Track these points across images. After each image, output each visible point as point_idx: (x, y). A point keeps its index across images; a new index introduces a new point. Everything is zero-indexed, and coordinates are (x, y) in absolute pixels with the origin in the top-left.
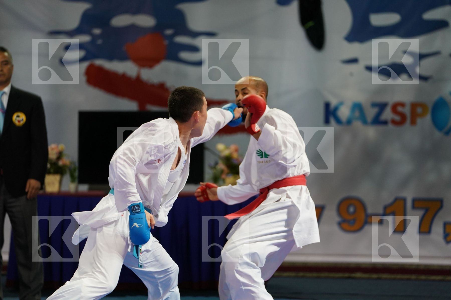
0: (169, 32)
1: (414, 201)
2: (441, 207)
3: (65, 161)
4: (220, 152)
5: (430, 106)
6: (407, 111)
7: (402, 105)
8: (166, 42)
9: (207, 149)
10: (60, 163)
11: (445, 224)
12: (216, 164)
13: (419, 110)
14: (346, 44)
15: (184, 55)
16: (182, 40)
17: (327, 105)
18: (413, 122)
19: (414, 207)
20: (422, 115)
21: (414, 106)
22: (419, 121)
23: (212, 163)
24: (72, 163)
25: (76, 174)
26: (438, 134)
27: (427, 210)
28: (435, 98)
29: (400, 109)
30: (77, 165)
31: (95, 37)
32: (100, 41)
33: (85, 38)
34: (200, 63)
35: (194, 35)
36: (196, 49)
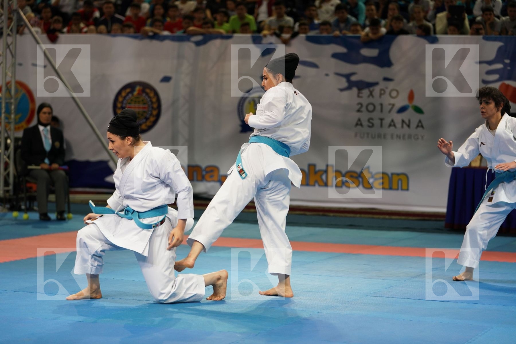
31: (505, 65)
32: (509, 68)
33: (499, 66)
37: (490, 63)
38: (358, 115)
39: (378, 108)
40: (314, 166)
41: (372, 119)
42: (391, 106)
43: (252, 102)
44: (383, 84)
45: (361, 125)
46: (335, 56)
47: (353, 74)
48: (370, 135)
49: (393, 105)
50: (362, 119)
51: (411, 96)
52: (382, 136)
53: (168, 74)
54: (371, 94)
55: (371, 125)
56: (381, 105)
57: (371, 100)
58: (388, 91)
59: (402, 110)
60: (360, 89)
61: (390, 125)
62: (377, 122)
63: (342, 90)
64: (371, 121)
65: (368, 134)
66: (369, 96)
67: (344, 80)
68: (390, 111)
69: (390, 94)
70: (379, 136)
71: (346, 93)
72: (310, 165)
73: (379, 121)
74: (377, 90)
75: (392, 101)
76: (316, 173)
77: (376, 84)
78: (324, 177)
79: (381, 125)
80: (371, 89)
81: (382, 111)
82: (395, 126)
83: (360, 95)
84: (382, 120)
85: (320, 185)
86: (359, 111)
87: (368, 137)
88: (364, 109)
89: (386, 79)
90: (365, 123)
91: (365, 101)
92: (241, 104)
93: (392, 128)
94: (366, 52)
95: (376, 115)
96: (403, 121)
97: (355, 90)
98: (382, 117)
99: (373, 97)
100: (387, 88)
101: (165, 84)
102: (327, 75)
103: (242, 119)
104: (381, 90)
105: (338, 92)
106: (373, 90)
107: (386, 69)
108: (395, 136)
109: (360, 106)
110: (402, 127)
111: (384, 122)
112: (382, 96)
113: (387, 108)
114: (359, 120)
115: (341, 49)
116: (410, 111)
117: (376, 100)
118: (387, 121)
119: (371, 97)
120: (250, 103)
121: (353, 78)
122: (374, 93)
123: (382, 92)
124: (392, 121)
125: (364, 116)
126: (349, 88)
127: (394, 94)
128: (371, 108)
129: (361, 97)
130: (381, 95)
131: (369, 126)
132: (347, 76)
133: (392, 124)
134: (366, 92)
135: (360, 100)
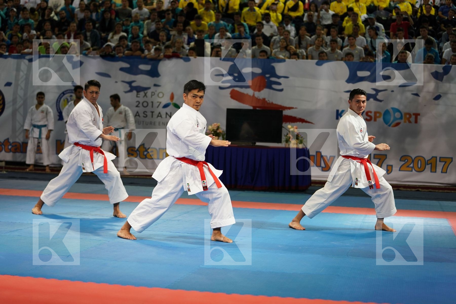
0: (267, 76)
1: (374, 155)
2: (386, 158)
3: (220, 131)
4: (290, 129)
5: (383, 113)
6: (372, 115)
7: (371, 112)
8: (266, 80)
9: (283, 127)
10: (218, 131)
11: (387, 166)
12: (287, 134)
13: (378, 115)
14: (346, 83)
15: (274, 86)
16: (273, 79)
17: (337, 111)
18: (375, 120)
19: (374, 158)
20: (379, 117)
21: (376, 113)
22: (378, 119)
23: (286, 134)
24: (223, 131)
25: (225, 137)
26: (386, 126)
27: (380, 159)
28: (386, 109)
29: (369, 114)
30: (225, 133)
34: (281, 90)
35: (279, 77)
36: (279, 84)
38: (137, 109)
39: (150, 104)
41: (146, 112)
42: (158, 104)
43: (66, 100)
44: (153, 89)
45: (139, 115)
46: (122, 69)
47: (134, 81)
48: (145, 123)
49: (160, 103)
50: (139, 112)
51: (172, 97)
52: (153, 124)
53: (10, 81)
54: (145, 95)
55: (145, 116)
56: (152, 102)
57: (145, 99)
58: (156, 93)
59: (166, 106)
60: (138, 92)
61: (158, 116)
62: (149, 114)
63: (126, 92)
64: (145, 113)
65: (143, 122)
66: (144, 97)
67: (127, 85)
68: (158, 107)
69: (158, 95)
70: (151, 123)
71: (129, 94)
73: (151, 113)
74: (149, 92)
75: (160, 100)
77: (149, 88)
79: (152, 117)
80: (146, 92)
81: (152, 106)
82: (161, 116)
83: (138, 96)
84: (152, 112)
86: (137, 106)
87: (143, 124)
88: (140, 105)
89: (155, 85)
90: (142, 115)
91: (141, 99)
92: (58, 101)
93: (159, 118)
94: (142, 67)
95: (149, 109)
96: (167, 114)
97: (135, 92)
98: (153, 111)
99: (147, 97)
100: (156, 91)
101: (8, 88)
102: (116, 82)
103: (59, 111)
104: (152, 92)
105: (124, 93)
106: (147, 92)
107: (155, 79)
108: (161, 123)
109: (138, 103)
110: (166, 117)
111: (154, 113)
112: (153, 97)
113: (156, 105)
114: (137, 112)
115: (125, 65)
116: (171, 107)
117: (149, 99)
118: (156, 113)
119: (145, 97)
120: (64, 100)
121: (134, 84)
122: (147, 95)
123: (153, 94)
124: (160, 113)
125: (141, 110)
126: (131, 91)
127: (161, 95)
128: (145, 104)
129: (139, 97)
130: (152, 95)
131: (144, 117)
132: (130, 83)
133: (159, 115)
134: (142, 94)
135: (138, 99)
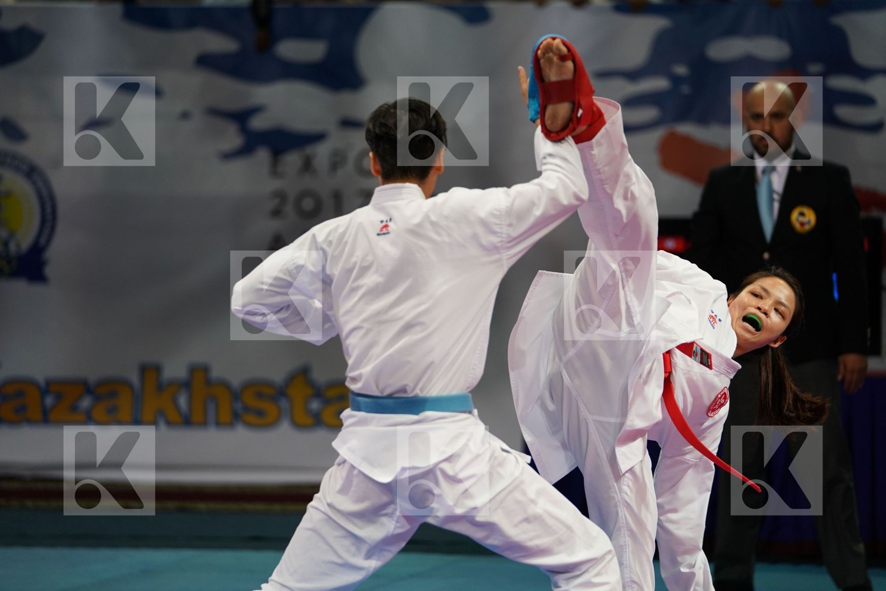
0: (814, 69)
16: (839, 82)
31: (676, 80)
32: (686, 89)
33: (659, 83)
34: (874, 128)
35: (864, 73)
36: (866, 101)
37: (633, 75)
38: (276, 225)
39: (329, 205)
40: (157, 369)
44: (338, 140)
46: (206, 61)
47: (257, 110)
54: (307, 165)
56: (338, 196)
57: (308, 182)
58: (353, 157)
60: (277, 153)
63: (228, 156)
66: (301, 172)
67: (232, 128)
69: (360, 165)
71: (240, 165)
72: (144, 369)
74: (322, 152)
75: (366, 183)
76: (160, 387)
77: (320, 137)
78: (183, 401)
80: (309, 150)
83: (278, 168)
85: (169, 423)
86: (276, 213)
88: (289, 209)
89: (348, 124)
91: (292, 185)
94: (292, 50)
97: (263, 155)
99: (313, 172)
100: (351, 148)
102: (185, 116)
104: (333, 155)
105: (218, 161)
106: (312, 154)
107: (346, 96)
109: (276, 201)
112: (338, 171)
115: (221, 43)
117: (322, 183)
119: (307, 174)
121: (258, 123)
122: (314, 164)
123: (338, 161)
126: (246, 150)
128: (308, 204)
129: (281, 175)
130: (334, 166)
132: (240, 118)
134: (292, 160)
135: (276, 184)
